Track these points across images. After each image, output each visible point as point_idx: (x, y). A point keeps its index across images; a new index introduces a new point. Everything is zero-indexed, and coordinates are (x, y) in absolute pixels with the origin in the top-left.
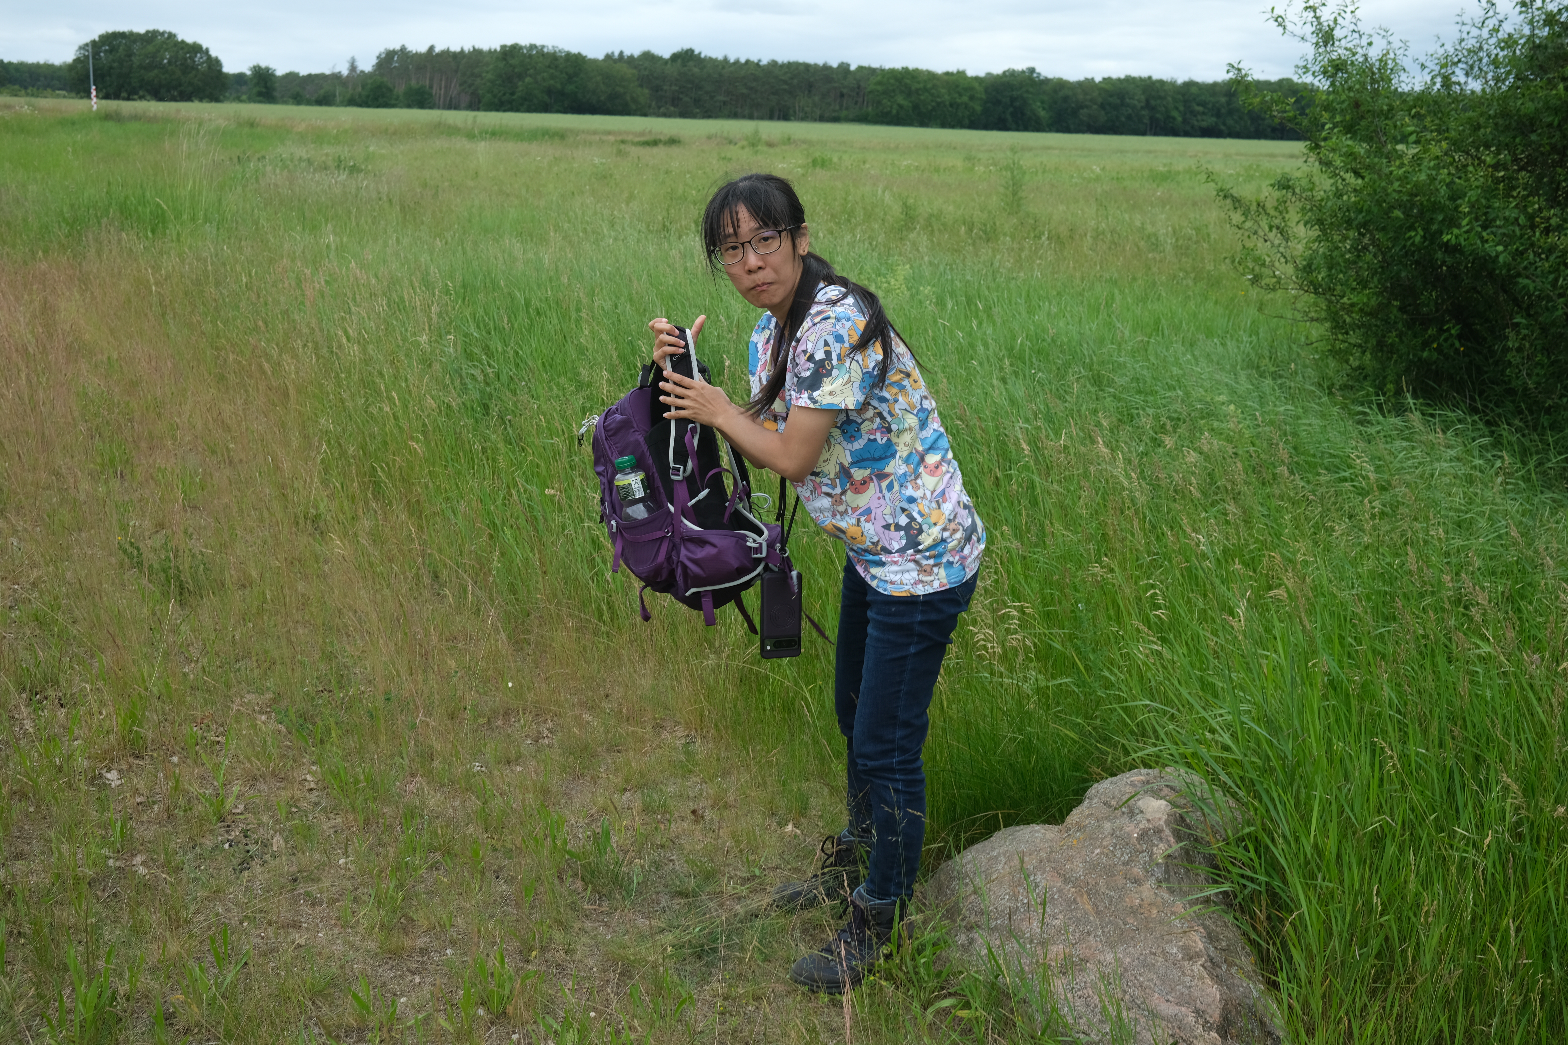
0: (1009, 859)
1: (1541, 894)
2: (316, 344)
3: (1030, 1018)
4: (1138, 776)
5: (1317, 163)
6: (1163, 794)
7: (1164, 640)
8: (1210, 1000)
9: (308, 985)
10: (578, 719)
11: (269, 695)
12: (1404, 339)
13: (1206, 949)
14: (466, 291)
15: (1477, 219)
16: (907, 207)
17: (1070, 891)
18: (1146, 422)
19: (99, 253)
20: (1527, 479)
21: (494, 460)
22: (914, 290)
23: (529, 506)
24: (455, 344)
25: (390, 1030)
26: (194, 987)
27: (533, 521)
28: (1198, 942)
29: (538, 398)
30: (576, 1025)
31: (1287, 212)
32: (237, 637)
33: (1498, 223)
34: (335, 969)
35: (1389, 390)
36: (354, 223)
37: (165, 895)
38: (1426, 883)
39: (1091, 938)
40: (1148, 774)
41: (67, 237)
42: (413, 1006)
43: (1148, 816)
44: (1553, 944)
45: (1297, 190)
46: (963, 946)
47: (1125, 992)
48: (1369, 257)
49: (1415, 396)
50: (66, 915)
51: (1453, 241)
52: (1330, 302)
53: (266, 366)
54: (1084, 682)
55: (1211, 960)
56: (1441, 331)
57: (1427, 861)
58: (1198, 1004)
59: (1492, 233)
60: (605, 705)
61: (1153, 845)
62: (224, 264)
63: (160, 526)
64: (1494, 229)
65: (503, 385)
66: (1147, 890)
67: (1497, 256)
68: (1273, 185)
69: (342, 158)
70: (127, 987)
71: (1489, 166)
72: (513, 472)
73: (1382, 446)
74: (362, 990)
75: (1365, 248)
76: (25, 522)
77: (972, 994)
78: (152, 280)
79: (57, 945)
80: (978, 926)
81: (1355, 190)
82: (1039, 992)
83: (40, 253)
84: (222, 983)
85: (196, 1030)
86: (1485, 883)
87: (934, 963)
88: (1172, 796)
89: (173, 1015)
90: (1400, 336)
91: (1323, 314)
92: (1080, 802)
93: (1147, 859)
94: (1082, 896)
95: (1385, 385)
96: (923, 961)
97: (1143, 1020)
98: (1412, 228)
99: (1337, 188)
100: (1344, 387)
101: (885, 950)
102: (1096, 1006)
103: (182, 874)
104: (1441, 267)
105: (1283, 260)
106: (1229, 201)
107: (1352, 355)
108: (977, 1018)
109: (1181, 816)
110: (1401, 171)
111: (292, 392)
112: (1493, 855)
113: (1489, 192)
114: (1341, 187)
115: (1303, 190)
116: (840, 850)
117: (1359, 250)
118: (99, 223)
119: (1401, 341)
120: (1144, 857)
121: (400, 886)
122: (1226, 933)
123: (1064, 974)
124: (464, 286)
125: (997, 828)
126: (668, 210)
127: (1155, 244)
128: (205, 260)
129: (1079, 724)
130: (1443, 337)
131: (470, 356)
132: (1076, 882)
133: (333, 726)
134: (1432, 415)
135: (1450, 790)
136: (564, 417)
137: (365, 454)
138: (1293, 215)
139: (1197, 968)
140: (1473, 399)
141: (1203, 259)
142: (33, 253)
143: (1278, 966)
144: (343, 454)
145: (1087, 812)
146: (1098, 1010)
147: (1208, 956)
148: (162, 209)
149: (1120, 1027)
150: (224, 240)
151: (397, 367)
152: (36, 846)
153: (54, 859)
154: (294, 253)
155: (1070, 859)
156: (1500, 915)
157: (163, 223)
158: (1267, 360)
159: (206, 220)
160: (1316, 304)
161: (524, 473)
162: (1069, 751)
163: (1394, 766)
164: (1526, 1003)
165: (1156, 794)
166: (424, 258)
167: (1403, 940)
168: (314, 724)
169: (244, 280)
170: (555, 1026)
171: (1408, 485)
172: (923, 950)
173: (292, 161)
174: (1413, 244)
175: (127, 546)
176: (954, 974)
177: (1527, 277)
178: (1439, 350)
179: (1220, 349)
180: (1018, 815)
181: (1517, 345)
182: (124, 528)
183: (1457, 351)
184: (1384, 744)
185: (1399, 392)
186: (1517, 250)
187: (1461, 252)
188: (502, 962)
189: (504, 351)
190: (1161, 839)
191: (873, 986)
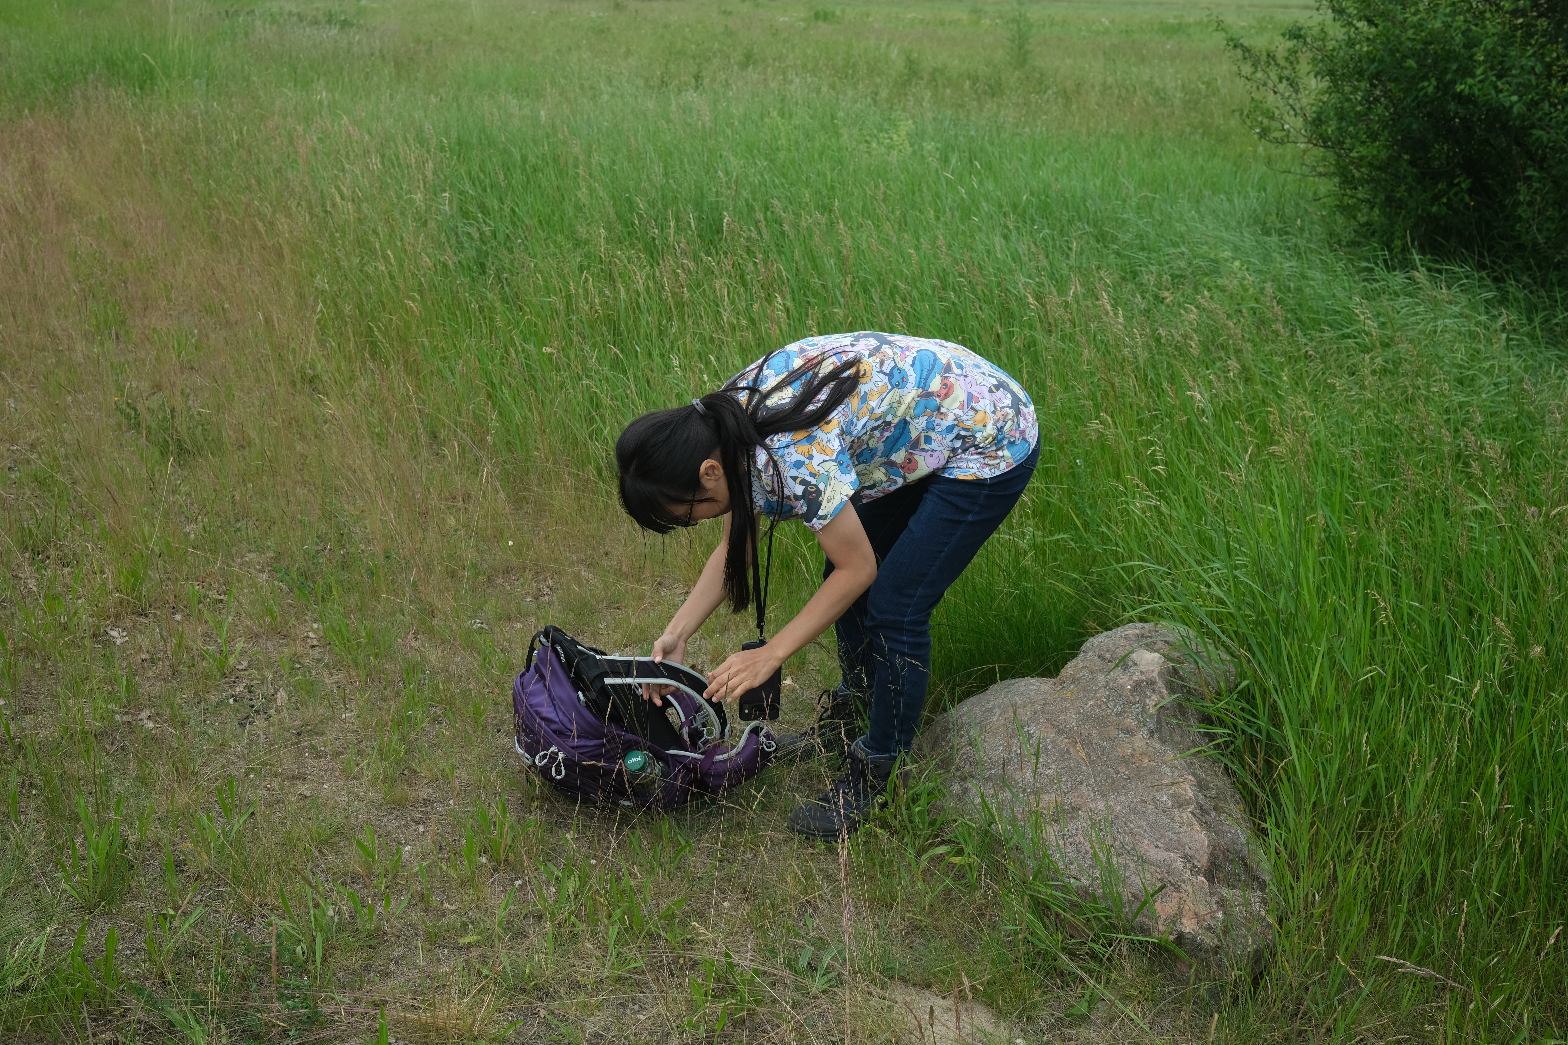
0: (1004, 711)
1: (1527, 744)
2: (309, 202)
3: (1022, 864)
4: (1133, 630)
5: (1330, 11)
6: (1157, 647)
7: (1162, 496)
8: (1199, 845)
9: (315, 835)
10: (577, 576)
11: (271, 554)
12: (1413, 193)
13: (1196, 796)
14: (461, 147)
15: (1492, 68)
16: (910, 61)
17: (1064, 742)
18: (1148, 279)
19: (87, 111)
20: (1532, 336)
21: (492, 320)
22: (916, 147)
23: (527, 365)
24: (450, 201)
25: (395, 877)
26: (202, 836)
27: (531, 381)
28: (1188, 791)
29: (535, 257)
30: (576, 872)
31: (1298, 63)
32: (237, 498)
33: (1514, 72)
34: (340, 819)
35: (1397, 246)
36: (346, 79)
37: (171, 748)
38: (1413, 733)
39: (1083, 787)
40: (1143, 628)
41: (52, 93)
42: (417, 854)
43: (1142, 668)
44: (1536, 789)
45: (1309, 40)
46: (958, 795)
47: (1115, 839)
48: (1380, 109)
49: (1422, 251)
50: (76, 768)
51: (1467, 92)
52: (1339, 156)
53: (260, 225)
54: (1081, 537)
55: (1201, 808)
56: (1451, 185)
57: (1417, 711)
58: (1187, 850)
59: (1508, 83)
60: (605, 562)
61: (1146, 696)
62: (216, 122)
63: (157, 387)
64: (1509, 79)
65: (499, 243)
66: (1140, 739)
67: (1511, 107)
68: (1283, 35)
69: (333, 11)
70: (137, 835)
71: (1507, 12)
72: (510, 331)
73: (1385, 303)
74: (366, 837)
75: (1376, 100)
76: (22, 384)
77: (965, 841)
78: (142, 138)
79: (69, 796)
80: (972, 776)
81: (1368, 39)
82: (1031, 839)
83: (26, 111)
84: (230, 832)
85: (206, 877)
86: (1472, 733)
87: (929, 812)
88: (1166, 649)
89: (183, 863)
90: (1409, 190)
91: (1332, 169)
92: (1075, 656)
93: (1140, 710)
94: (1075, 747)
95: (1393, 241)
96: (917, 809)
97: (1132, 865)
98: (1425, 78)
99: (1349, 38)
100: (1352, 244)
101: (880, 799)
102: (1087, 853)
103: (188, 729)
104: (1454, 118)
105: (1292, 112)
106: (1239, 51)
107: (1360, 211)
108: (970, 865)
109: (1174, 668)
110: (1415, 19)
111: (286, 251)
112: (1481, 703)
113: (1507, 40)
114: (1353, 36)
115: (1315, 39)
116: (837, 704)
117: (1370, 102)
118: (86, 79)
119: (1410, 196)
120: (1136, 708)
121: (403, 739)
122: (1216, 782)
123: (1056, 821)
124: (459, 143)
125: (993, 681)
126: (666, 65)
127: (1162, 97)
128: (195, 118)
129: (1075, 579)
130: (1453, 192)
131: (465, 214)
132: (1069, 734)
133: (333, 584)
134: (1439, 271)
135: (1442, 645)
136: (561, 276)
137: (361, 314)
138: (1304, 67)
139: (1186, 815)
140: (1481, 255)
141: (1212, 113)
142: (19, 111)
143: (1267, 811)
144: (339, 313)
145: (1081, 665)
146: (1088, 856)
147: (1198, 803)
148: (150, 64)
149: (1110, 873)
150: (213, 97)
151: (391, 226)
152: (44, 701)
153: (62, 714)
154: (286, 109)
155: (1064, 711)
156: (1485, 763)
157: (151, 79)
158: (1274, 216)
159: (196, 76)
160: (1324, 159)
161: (521, 332)
162: (1065, 607)
163: (1387, 617)
164: (1507, 845)
165: (1150, 647)
166: (418, 114)
167: (1389, 788)
168: (315, 582)
169: (236, 138)
170: (556, 872)
171: (1411, 341)
172: (918, 800)
173: (281, 15)
174: (1425, 95)
175: (124, 406)
176: (948, 823)
177: (1542, 129)
178: (1448, 205)
179: (1226, 205)
180: (1013, 668)
181: (1528, 199)
182: (120, 389)
183: (1467, 204)
184: (1377, 596)
185: (1405, 249)
186: (1532, 100)
187: (1475, 103)
188: (504, 811)
189: (501, 209)
190: (1154, 691)
191: (868, 834)
